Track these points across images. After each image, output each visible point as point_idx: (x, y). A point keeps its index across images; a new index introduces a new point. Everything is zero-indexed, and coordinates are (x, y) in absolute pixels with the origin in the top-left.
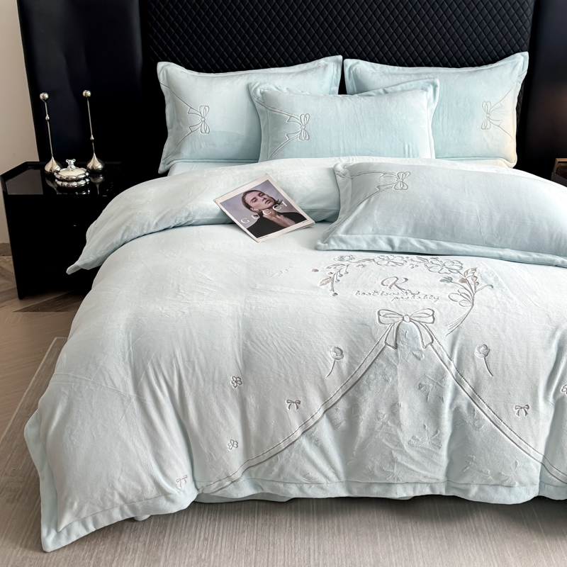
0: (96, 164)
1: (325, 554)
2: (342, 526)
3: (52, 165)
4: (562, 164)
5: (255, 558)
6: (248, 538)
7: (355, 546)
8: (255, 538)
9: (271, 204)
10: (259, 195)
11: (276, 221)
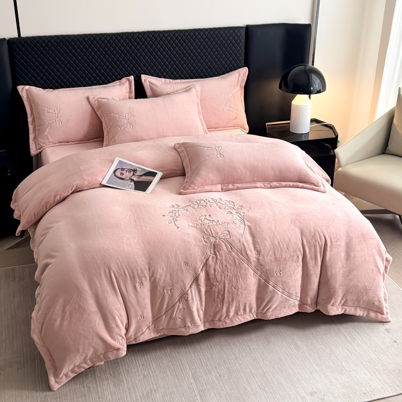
2: (212, 344)
5: (174, 369)
6: (166, 360)
7: (222, 352)
8: (169, 359)
9: (132, 173)
10: (122, 170)
11: (143, 180)
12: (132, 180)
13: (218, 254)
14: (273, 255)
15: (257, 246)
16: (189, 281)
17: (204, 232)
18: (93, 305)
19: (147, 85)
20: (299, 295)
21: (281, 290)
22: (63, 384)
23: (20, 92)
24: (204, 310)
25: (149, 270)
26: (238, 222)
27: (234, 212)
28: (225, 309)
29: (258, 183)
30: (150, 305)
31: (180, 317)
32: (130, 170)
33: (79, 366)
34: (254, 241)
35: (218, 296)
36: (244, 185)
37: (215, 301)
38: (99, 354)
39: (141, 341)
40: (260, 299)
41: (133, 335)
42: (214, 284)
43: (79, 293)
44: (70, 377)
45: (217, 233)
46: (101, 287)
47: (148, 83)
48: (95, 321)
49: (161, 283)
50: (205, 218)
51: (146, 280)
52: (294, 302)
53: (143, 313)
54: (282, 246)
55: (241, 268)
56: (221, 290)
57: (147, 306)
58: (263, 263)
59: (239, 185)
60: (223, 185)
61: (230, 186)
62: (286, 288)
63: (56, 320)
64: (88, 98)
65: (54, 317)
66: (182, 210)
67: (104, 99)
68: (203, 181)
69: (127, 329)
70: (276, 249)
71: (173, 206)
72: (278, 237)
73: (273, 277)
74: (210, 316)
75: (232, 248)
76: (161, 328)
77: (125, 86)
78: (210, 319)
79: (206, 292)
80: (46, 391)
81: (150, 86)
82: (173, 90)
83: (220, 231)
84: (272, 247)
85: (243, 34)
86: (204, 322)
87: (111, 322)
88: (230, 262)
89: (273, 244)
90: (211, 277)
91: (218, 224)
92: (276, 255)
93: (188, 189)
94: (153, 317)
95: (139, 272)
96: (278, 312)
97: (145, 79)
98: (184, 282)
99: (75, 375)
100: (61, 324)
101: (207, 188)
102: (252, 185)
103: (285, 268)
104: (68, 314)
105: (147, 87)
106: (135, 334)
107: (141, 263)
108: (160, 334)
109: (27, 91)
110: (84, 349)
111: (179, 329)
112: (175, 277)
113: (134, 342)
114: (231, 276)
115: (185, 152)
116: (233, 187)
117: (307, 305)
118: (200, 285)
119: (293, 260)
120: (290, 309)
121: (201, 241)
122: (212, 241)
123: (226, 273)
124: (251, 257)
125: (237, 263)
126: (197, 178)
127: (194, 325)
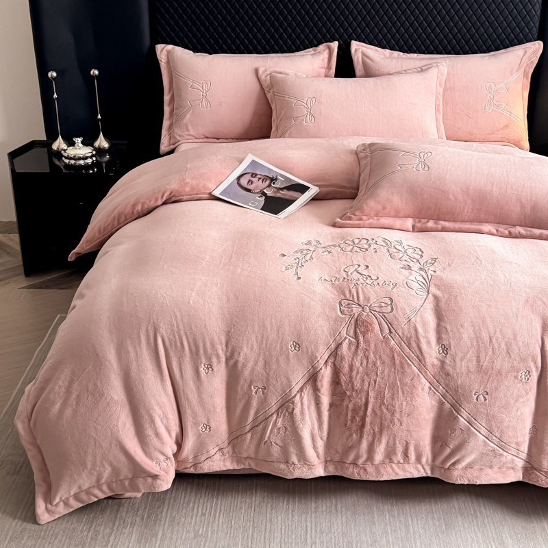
0: (102, 142)
1: (322, 532)
2: (339, 505)
3: (59, 144)
6: (245, 515)
7: (352, 525)
8: (252, 515)
9: (268, 182)
10: (252, 176)
11: (282, 196)
12: (264, 194)
13: (361, 339)
14: (474, 359)
15: (444, 336)
16: (298, 378)
17: (344, 295)
18: (118, 388)
19: (358, 58)
20: (525, 448)
21: (483, 431)
22: (57, 516)
23: (158, 54)
24: (325, 438)
25: (227, 346)
26: (415, 286)
27: (416, 267)
28: (364, 445)
29: (487, 224)
30: (224, 410)
31: (278, 442)
32: (265, 178)
33: (88, 492)
34: (438, 325)
35: (353, 418)
36: (458, 225)
37: (346, 425)
38: (122, 477)
39: (206, 471)
40: (439, 440)
41: (191, 457)
42: (348, 393)
43: (98, 362)
44: (72, 507)
45: (368, 299)
46: (137, 360)
47: (360, 55)
48: (118, 418)
49: (247, 373)
50: (356, 270)
51: (219, 362)
52: (513, 461)
53: (208, 422)
54: (496, 345)
55: (403, 373)
56: (360, 407)
57: (219, 410)
58: (451, 371)
59: (447, 224)
60: (417, 220)
61: (431, 224)
62: (495, 429)
63: (54, 403)
64: (256, 71)
65: (51, 397)
66: (321, 251)
67: (281, 73)
68: (379, 207)
69: (180, 444)
70: (482, 349)
71: (309, 243)
72: (490, 326)
73: (469, 402)
74: (337, 452)
75: (390, 332)
76: (245, 455)
77: (321, 57)
78: (337, 458)
79: (331, 405)
80: (28, 522)
81: (362, 59)
82: (399, 69)
83: (374, 296)
84: (475, 343)
86: (326, 462)
87: (147, 425)
88: (384, 357)
89: (478, 338)
90: (343, 378)
91: (375, 283)
92: (482, 361)
93: (350, 219)
94: (230, 432)
95: (208, 345)
96: (476, 473)
97: (357, 47)
98: (289, 380)
99: (81, 505)
100: (61, 412)
101: (384, 221)
102: (474, 226)
103: (497, 389)
104: (74, 396)
105: (358, 62)
106: (195, 457)
107: (215, 329)
108: (242, 467)
109: (169, 52)
110: (94, 464)
111: (276, 465)
112: (274, 367)
113: (192, 471)
114: (382, 386)
115: (369, 159)
116: (434, 226)
117: (540, 471)
118: (319, 390)
119: (516, 377)
120: (503, 473)
121: (334, 309)
122: (354, 311)
123: (374, 378)
124: (427, 356)
125: (397, 362)
126: (369, 201)
127: (305, 464)
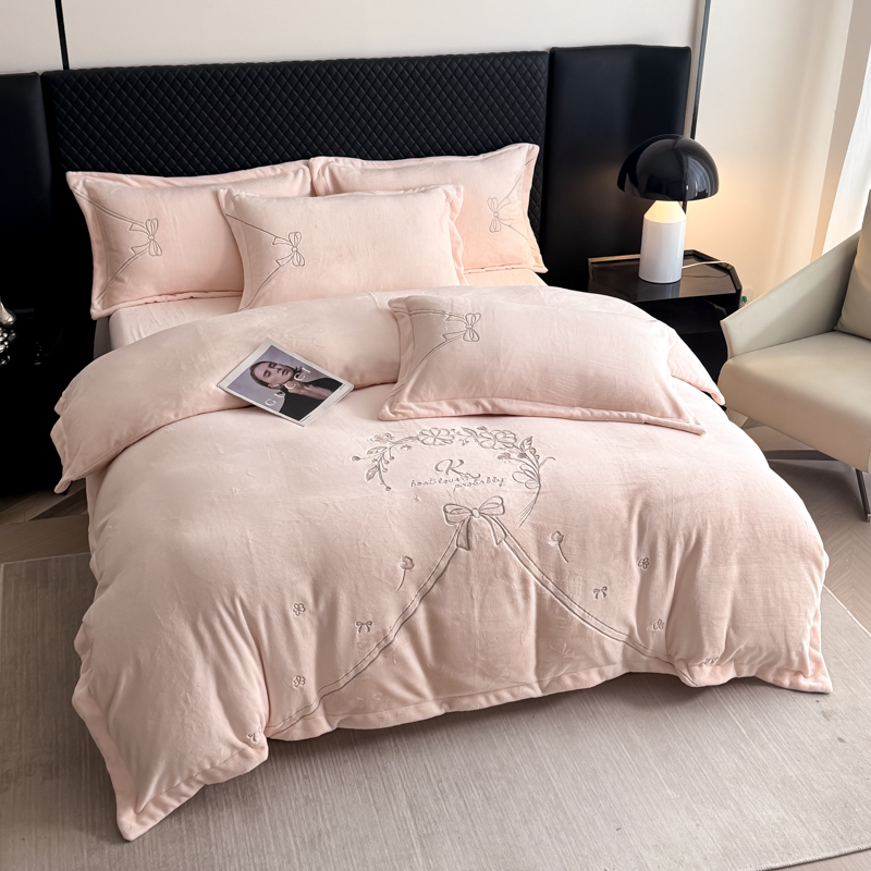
2: (452, 736)
4: (596, 266)
5: (370, 788)
6: (354, 768)
7: (473, 754)
8: (361, 766)
9: (290, 375)
10: (270, 366)
11: (307, 395)
32: (286, 369)
85: (545, 67)
